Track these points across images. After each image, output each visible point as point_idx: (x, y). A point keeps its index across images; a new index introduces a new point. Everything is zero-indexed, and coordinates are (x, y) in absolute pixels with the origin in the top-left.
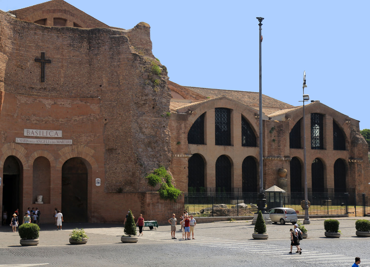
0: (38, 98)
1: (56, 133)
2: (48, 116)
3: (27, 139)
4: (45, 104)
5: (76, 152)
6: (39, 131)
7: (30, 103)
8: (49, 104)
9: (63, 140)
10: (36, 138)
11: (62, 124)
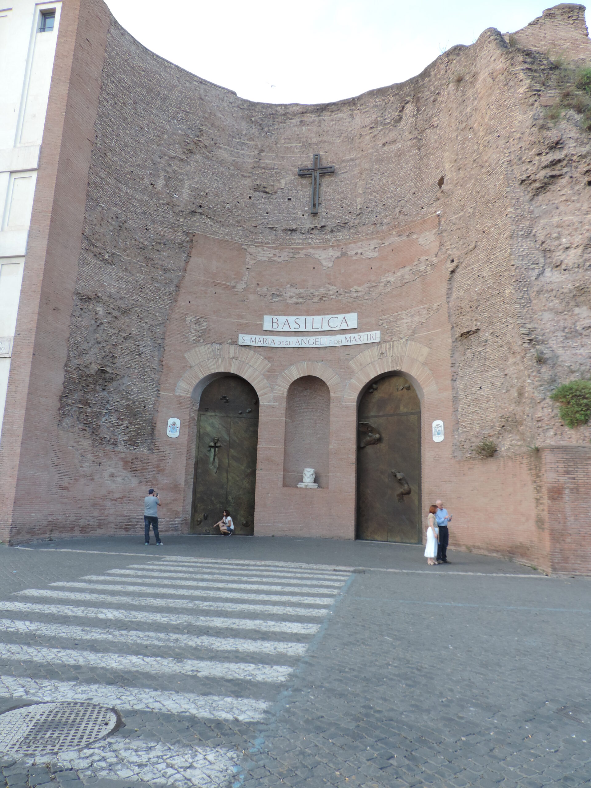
0: (303, 249)
1: (344, 321)
2: (327, 285)
3: (271, 338)
4: (319, 260)
5: (390, 360)
6: (303, 318)
7: (284, 261)
8: (329, 258)
9: (361, 334)
10: (297, 333)
11: (356, 298)
